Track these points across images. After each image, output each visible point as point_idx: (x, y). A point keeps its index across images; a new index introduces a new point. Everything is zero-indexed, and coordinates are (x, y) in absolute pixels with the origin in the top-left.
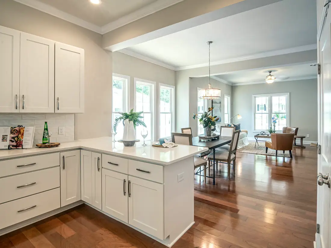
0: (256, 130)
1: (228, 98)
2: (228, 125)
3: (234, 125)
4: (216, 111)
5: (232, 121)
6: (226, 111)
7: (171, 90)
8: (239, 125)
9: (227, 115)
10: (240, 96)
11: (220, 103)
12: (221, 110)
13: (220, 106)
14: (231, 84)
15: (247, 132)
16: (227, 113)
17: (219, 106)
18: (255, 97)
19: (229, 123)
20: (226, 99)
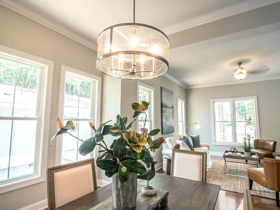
0: (217, 142)
1: (182, 103)
2: (184, 137)
3: (191, 137)
4: (167, 118)
5: (187, 131)
6: (180, 119)
7: (94, 82)
8: (198, 137)
9: (182, 123)
10: (195, 101)
11: (173, 107)
12: (173, 117)
13: (173, 111)
14: (184, 87)
15: (208, 147)
16: (181, 121)
17: (171, 111)
18: (214, 102)
19: (185, 135)
20: (179, 104)
